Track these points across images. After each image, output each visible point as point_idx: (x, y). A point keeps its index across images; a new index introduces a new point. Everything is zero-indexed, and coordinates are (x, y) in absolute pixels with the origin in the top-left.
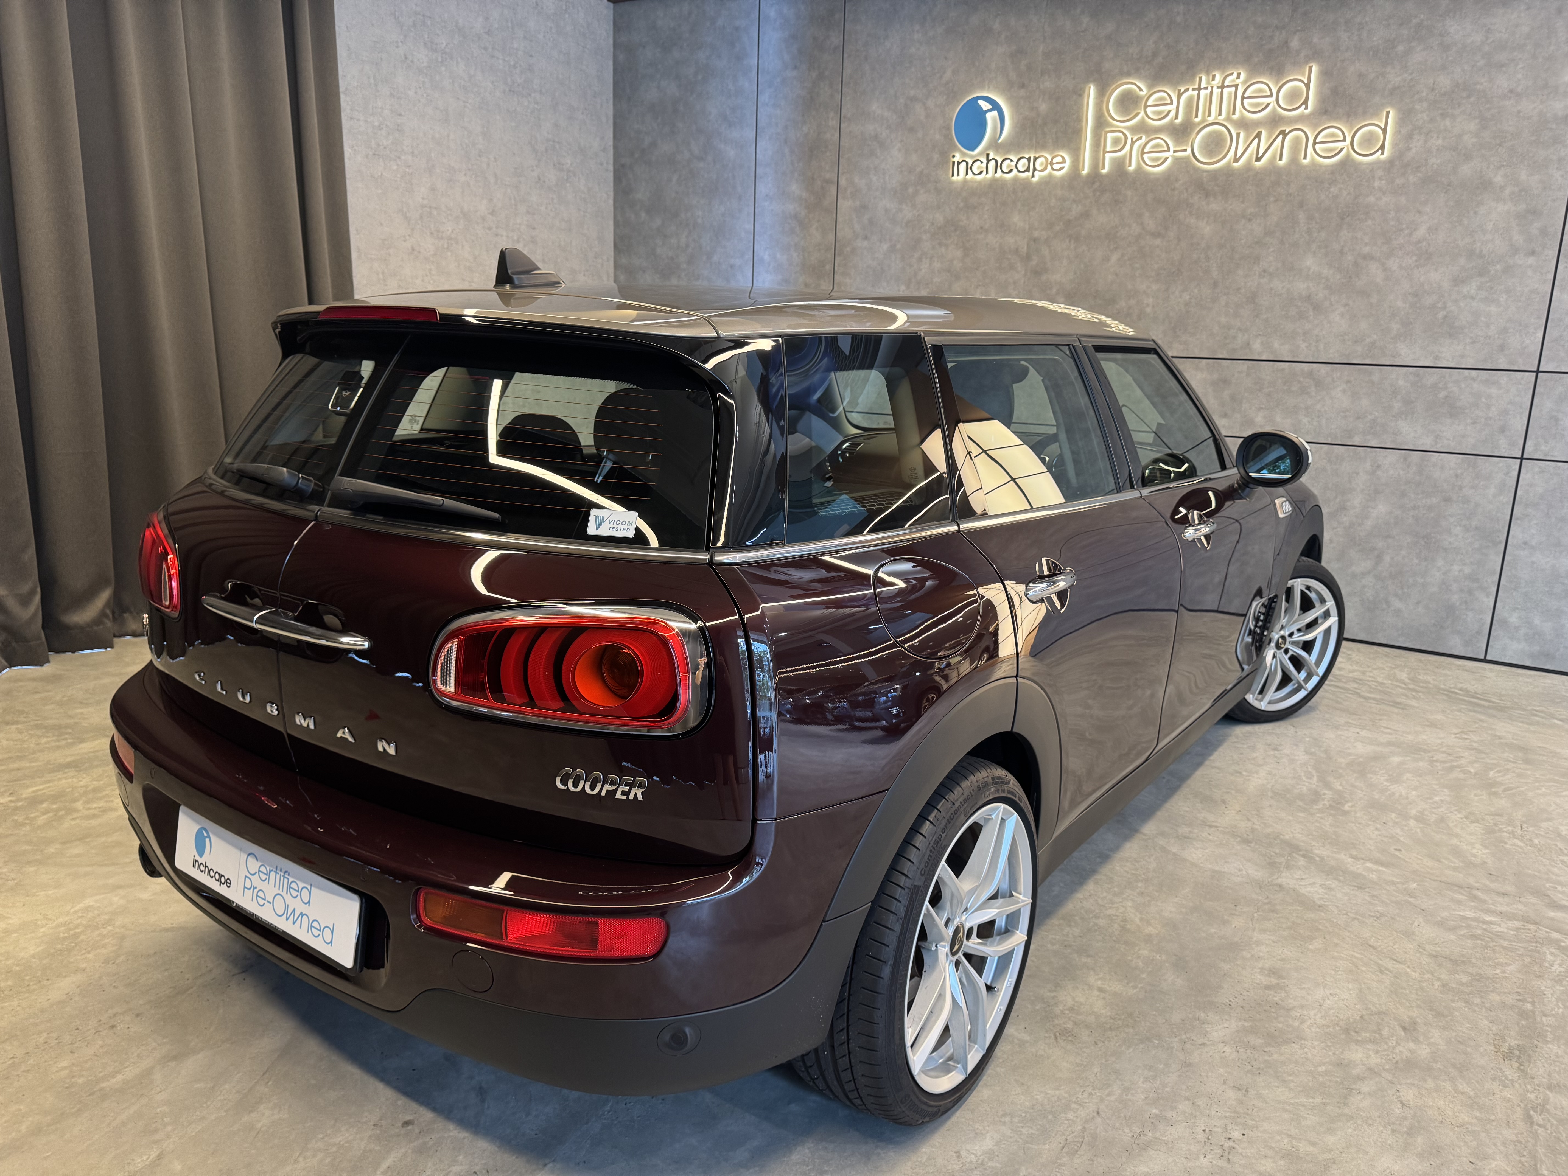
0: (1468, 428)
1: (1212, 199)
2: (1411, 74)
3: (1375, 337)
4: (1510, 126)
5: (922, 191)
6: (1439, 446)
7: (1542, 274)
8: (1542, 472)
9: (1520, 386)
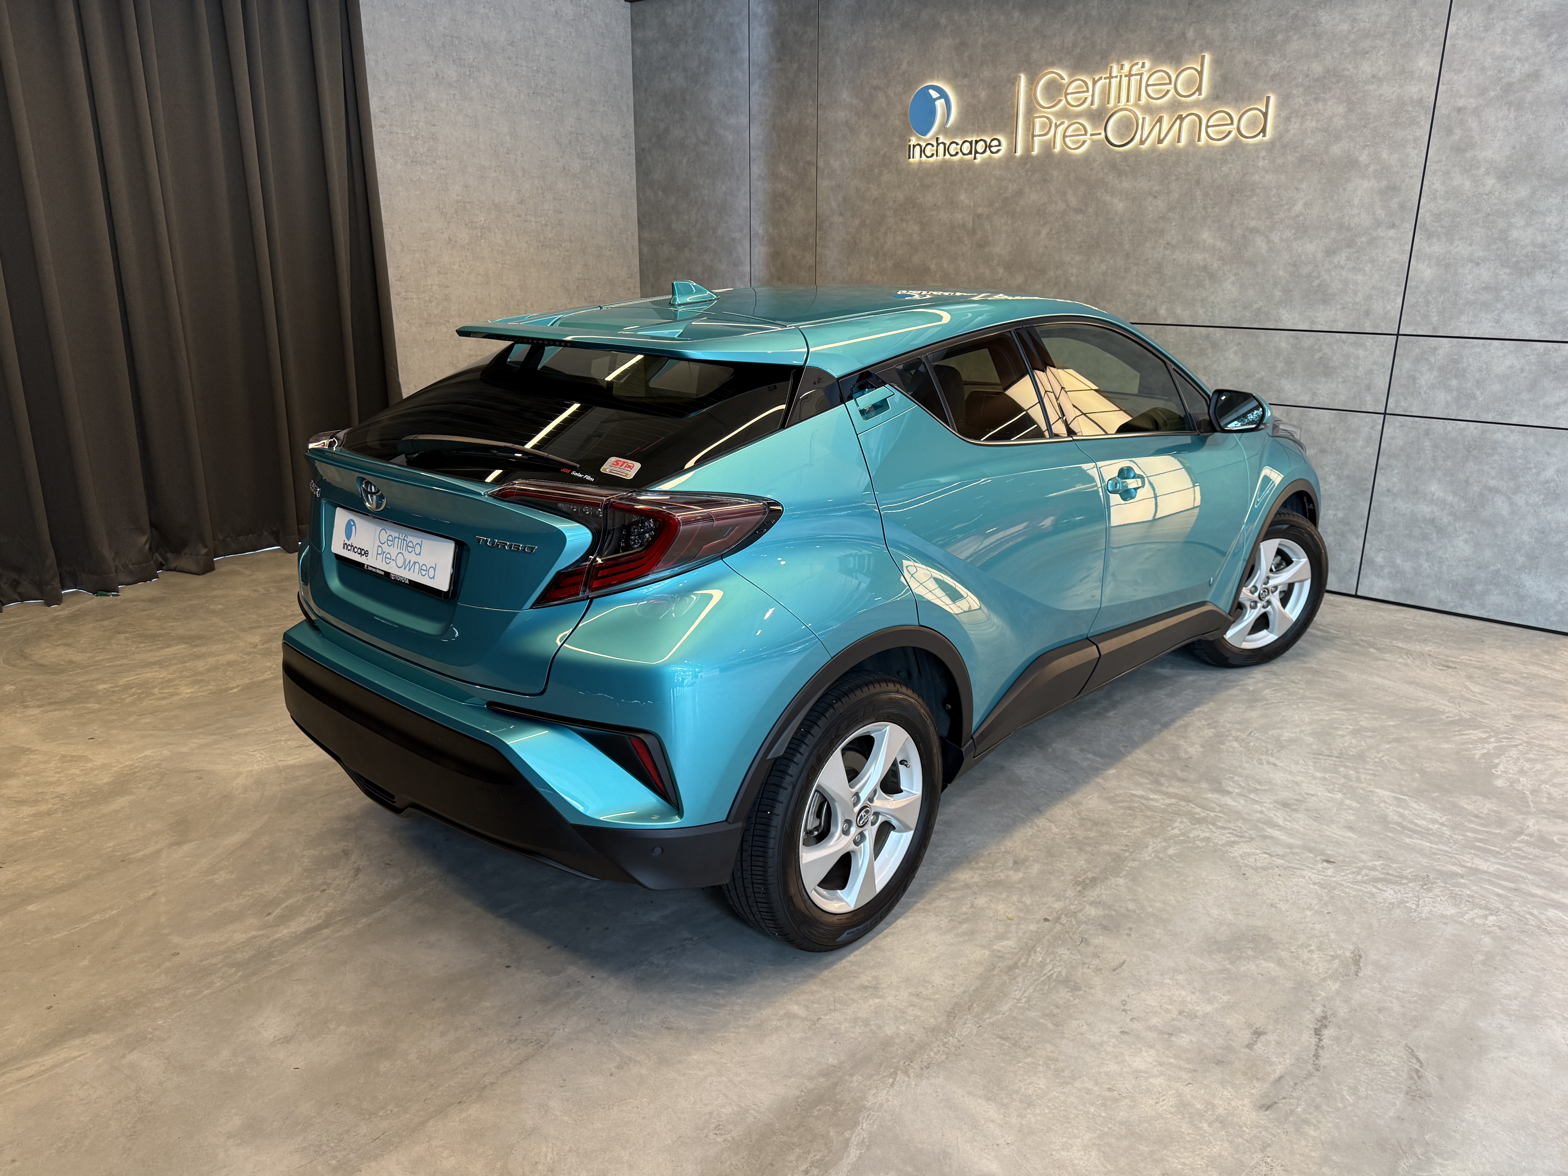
0: (1340, 386)
1: (1124, 178)
2: (1289, 61)
3: (1261, 303)
4: (1373, 108)
5: (886, 172)
6: (1315, 402)
7: (1400, 244)
8: (1402, 426)
9: (1383, 348)
